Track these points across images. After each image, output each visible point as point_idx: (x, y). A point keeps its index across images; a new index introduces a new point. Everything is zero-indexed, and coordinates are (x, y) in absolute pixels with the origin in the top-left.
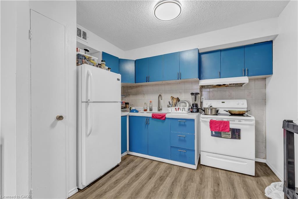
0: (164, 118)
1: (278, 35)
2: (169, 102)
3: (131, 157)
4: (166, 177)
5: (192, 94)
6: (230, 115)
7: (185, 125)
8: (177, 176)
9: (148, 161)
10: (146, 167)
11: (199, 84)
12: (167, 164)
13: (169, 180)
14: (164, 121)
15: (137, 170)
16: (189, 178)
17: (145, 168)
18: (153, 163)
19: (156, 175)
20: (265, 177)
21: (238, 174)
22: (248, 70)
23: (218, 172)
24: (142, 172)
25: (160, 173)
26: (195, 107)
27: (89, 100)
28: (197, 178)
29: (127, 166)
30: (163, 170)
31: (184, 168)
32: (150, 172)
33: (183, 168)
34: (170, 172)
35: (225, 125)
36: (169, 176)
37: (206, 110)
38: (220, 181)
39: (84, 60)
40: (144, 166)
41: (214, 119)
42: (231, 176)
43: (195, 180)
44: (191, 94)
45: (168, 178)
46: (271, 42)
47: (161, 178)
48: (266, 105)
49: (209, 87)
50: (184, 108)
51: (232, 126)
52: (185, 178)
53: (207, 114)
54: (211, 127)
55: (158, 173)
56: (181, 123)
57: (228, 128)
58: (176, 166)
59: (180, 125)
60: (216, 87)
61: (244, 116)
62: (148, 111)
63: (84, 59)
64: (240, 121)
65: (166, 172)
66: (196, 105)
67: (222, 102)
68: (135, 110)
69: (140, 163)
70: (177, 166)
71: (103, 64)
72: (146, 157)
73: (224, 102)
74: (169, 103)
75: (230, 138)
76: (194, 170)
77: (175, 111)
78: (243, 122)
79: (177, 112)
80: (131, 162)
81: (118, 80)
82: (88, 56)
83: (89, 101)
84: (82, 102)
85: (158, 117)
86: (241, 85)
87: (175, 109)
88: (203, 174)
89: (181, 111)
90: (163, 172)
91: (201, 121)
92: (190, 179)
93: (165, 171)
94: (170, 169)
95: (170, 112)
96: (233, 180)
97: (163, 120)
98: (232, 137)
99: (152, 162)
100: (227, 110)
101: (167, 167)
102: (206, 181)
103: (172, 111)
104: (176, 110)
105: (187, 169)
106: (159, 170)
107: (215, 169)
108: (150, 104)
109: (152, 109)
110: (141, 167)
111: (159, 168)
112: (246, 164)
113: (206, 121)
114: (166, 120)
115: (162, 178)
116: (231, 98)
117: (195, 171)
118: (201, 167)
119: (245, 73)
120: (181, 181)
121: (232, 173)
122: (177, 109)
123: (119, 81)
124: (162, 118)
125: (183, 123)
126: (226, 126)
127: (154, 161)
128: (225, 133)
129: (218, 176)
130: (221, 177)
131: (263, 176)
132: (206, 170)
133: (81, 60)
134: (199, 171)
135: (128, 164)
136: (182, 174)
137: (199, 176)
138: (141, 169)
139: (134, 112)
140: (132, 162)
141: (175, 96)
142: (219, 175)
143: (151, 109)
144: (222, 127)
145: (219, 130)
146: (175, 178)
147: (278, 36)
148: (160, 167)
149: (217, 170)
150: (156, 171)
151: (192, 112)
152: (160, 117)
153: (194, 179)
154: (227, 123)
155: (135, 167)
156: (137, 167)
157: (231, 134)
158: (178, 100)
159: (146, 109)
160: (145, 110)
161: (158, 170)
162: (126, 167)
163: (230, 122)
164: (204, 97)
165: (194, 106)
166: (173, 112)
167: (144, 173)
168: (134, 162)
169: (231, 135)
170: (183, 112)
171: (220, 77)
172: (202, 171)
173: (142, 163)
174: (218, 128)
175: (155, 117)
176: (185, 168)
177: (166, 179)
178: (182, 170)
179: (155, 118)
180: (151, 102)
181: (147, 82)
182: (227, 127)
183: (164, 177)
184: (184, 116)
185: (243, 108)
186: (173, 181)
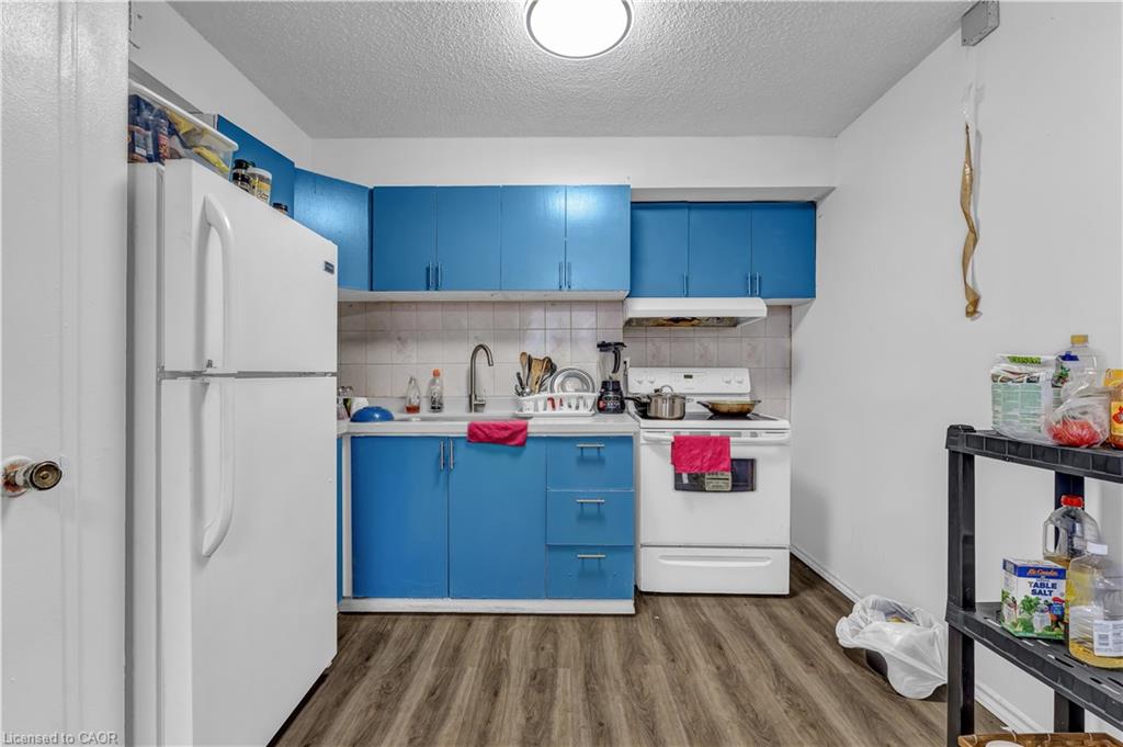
0: (520, 438)
1: (833, 189)
2: (518, 374)
3: (365, 623)
4: (550, 670)
5: (603, 346)
6: (711, 418)
7: (600, 461)
8: (588, 656)
9: (450, 623)
10: (457, 649)
11: (623, 311)
12: (531, 618)
13: (569, 679)
14: (520, 448)
15: (424, 676)
16: (630, 650)
17: (453, 657)
18: (473, 627)
19: (514, 675)
20: (808, 592)
21: (753, 599)
22: (760, 278)
23: (698, 605)
24: (448, 678)
25: (525, 659)
26: (611, 395)
27: (210, 364)
28: (652, 643)
29: (368, 668)
30: (529, 644)
31: (597, 619)
32: (479, 666)
33: (592, 619)
34: (556, 646)
35: (718, 450)
36: (561, 660)
37: (656, 401)
38: (716, 635)
39: (164, 140)
40: (445, 645)
41: (685, 433)
42: (738, 610)
43: (650, 653)
44: (598, 346)
45: (561, 671)
46: (812, 205)
47: (535, 678)
48: (790, 383)
49: (645, 322)
50: (582, 397)
51: (736, 452)
52: (616, 654)
53: (659, 415)
54: (676, 461)
55: (515, 662)
56: (586, 453)
57: (725, 459)
58: (564, 618)
59: (582, 460)
60: (663, 325)
61: (749, 419)
62: (425, 411)
63: (165, 130)
64: (754, 435)
65: (543, 649)
66: (616, 387)
67: (686, 377)
68: (378, 410)
69: (421, 639)
70: (570, 618)
71: (262, 179)
72: (436, 607)
73: (691, 377)
74: (519, 378)
75: (729, 489)
76: (629, 619)
77: (549, 410)
78: (763, 437)
79: (557, 412)
80: (378, 643)
81: (329, 268)
82: (189, 121)
83: (209, 371)
84: (163, 374)
85: (496, 436)
86: (734, 322)
87: (549, 404)
88: (661, 624)
89: (573, 411)
90: (534, 653)
91: (642, 441)
92: (633, 653)
93: (539, 648)
94: (550, 636)
95: (531, 412)
96: (748, 621)
97: (517, 445)
98: (733, 486)
99: (469, 625)
100: (704, 399)
101: (534, 628)
102: (682, 645)
103: (536, 409)
104: (554, 406)
105: (606, 618)
106: (513, 647)
107: (686, 599)
108: (433, 383)
109: (442, 404)
110: (435, 655)
111: (508, 640)
112: (768, 562)
113: (658, 442)
114: (528, 444)
115: (538, 678)
116: (707, 363)
117: (634, 619)
118: (645, 602)
119: (751, 289)
120: (609, 671)
121: (734, 599)
122: (557, 402)
123: (328, 274)
124: (510, 436)
125: (594, 453)
126: (720, 453)
127: (477, 618)
128: (715, 477)
129: (703, 618)
130: (711, 619)
131: (803, 590)
132: (663, 609)
133: (150, 133)
134: (646, 616)
135: (368, 659)
136: (602, 644)
137: (655, 635)
138: (435, 662)
139: (374, 420)
140: (382, 645)
141: (538, 351)
142: (705, 616)
143: (437, 405)
144: (709, 456)
145: (702, 469)
146: (586, 666)
147: (834, 193)
148: (512, 633)
149: (693, 599)
150: (504, 656)
151: (601, 410)
152: (506, 434)
153: (646, 651)
154: (722, 443)
155: (405, 662)
156: (416, 663)
157: (730, 477)
158: (550, 367)
159: (415, 402)
160: (413, 409)
161: (508, 650)
162: (365, 675)
163: (732, 439)
164: (628, 360)
165: (607, 390)
166: (541, 412)
167: (460, 678)
168: (391, 642)
169: (730, 482)
170: (577, 412)
171: (687, 296)
172: (654, 614)
173: (431, 639)
174: (698, 463)
175: (482, 435)
176: (601, 618)
177: (555, 675)
178: (592, 627)
179: (481, 441)
180: (436, 374)
181: (428, 289)
182: (722, 456)
183: (545, 670)
184: (586, 425)
185: (740, 395)
186: (585, 678)
